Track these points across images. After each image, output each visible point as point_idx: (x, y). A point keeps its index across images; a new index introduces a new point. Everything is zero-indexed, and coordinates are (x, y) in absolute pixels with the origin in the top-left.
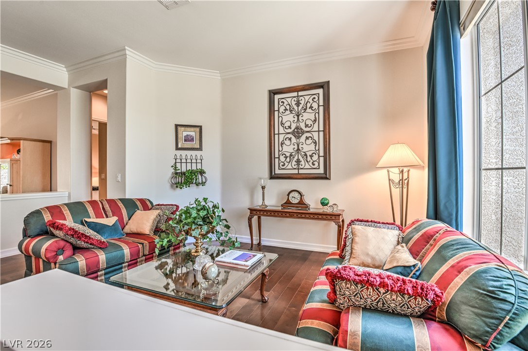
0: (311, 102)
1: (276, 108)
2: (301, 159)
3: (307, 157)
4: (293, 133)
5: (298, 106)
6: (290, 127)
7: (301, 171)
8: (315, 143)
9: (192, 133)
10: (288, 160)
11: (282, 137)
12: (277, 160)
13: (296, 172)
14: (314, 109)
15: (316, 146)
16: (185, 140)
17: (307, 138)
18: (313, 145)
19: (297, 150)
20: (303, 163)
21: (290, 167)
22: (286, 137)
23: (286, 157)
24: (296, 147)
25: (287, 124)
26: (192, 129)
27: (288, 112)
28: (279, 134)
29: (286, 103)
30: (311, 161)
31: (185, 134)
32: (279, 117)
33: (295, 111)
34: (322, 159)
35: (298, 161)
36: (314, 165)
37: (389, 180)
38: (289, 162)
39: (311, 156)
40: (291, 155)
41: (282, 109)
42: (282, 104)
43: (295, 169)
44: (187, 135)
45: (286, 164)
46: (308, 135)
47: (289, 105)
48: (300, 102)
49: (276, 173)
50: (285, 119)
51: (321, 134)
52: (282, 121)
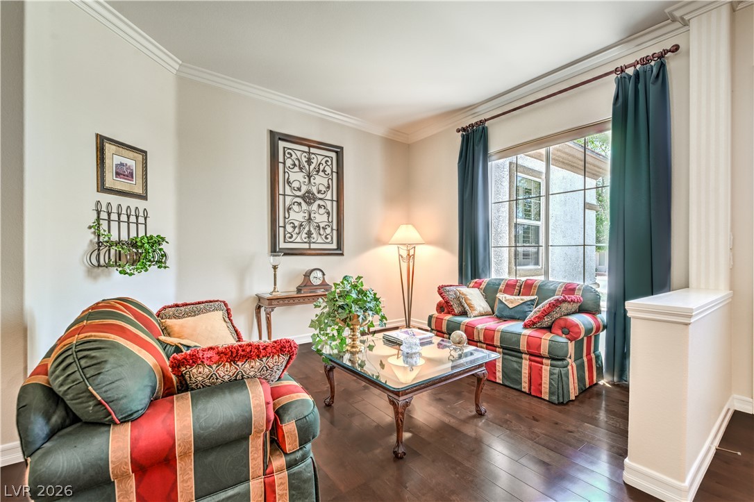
0: (325, 164)
1: (281, 159)
2: (313, 231)
3: (319, 229)
4: (303, 197)
5: (309, 165)
6: (299, 189)
7: (313, 246)
8: (328, 213)
9: (131, 162)
10: (297, 230)
11: (288, 200)
12: (281, 230)
13: (306, 246)
14: (327, 173)
15: (328, 217)
16: (118, 174)
17: (319, 206)
18: (326, 215)
19: (308, 220)
20: (314, 235)
21: (298, 240)
22: (295, 200)
23: (294, 227)
24: (306, 215)
25: (296, 185)
26: (131, 154)
27: (297, 169)
28: (284, 195)
29: (294, 156)
30: (325, 234)
31: (118, 160)
32: (285, 172)
33: (306, 170)
34: (335, 232)
35: (309, 234)
36: (327, 238)
37: (400, 255)
38: (299, 234)
39: (324, 229)
40: (301, 225)
41: (289, 163)
42: (288, 156)
43: (306, 242)
44: (122, 164)
45: (295, 236)
46: (321, 203)
47: (298, 160)
48: (312, 160)
49: (280, 247)
50: (293, 177)
51: (335, 203)
52: (288, 179)
